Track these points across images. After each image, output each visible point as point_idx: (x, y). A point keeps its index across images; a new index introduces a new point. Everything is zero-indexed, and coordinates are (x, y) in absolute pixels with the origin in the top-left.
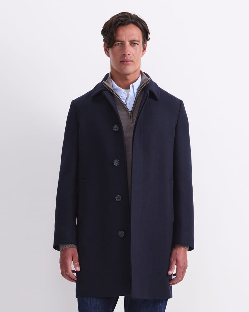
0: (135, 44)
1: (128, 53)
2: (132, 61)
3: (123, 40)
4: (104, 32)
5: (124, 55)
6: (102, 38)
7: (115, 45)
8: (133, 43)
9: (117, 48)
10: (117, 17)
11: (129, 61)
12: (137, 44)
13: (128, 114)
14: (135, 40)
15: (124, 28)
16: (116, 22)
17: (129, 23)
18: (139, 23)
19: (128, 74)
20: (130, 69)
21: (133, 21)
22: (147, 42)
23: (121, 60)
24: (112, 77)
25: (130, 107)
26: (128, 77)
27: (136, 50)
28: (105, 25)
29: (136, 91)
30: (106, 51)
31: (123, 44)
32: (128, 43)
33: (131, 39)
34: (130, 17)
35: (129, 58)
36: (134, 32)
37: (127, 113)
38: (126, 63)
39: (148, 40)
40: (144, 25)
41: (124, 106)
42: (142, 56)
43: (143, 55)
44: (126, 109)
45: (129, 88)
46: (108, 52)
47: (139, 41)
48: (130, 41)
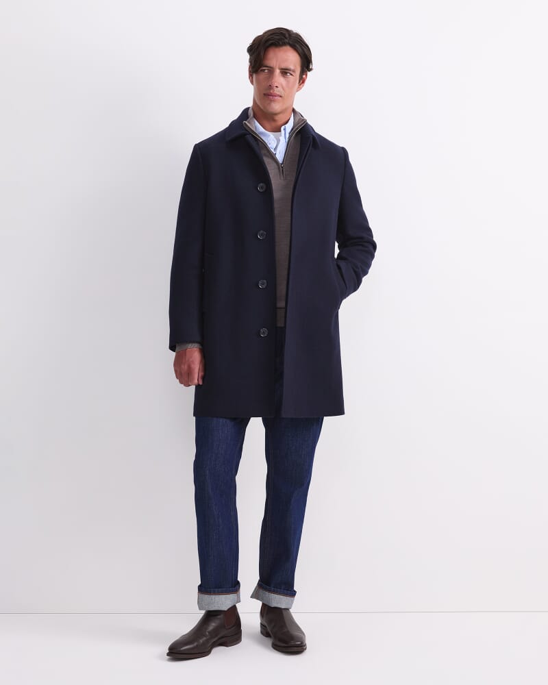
0: (286, 73)
1: (276, 84)
2: (281, 96)
3: (272, 66)
4: (251, 50)
5: (270, 87)
6: (247, 57)
7: (262, 70)
8: (285, 72)
9: (262, 76)
10: (271, 33)
11: (275, 96)
12: (291, 75)
13: (279, 168)
14: (288, 68)
15: (277, 50)
16: (267, 41)
17: (284, 44)
18: (298, 46)
19: (276, 114)
20: (276, 107)
21: (291, 42)
22: (308, 73)
23: (265, 93)
24: (255, 116)
25: (280, 156)
26: (277, 118)
27: (288, 82)
28: (254, 41)
29: (287, 136)
30: (251, 75)
31: (271, 71)
32: (278, 72)
33: (283, 66)
34: (287, 35)
35: (276, 91)
36: (290, 58)
37: (276, 167)
38: (271, 97)
39: (310, 70)
40: (305, 50)
41: (273, 157)
42: (297, 91)
43: (299, 89)
44: (276, 161)
45: (280, 131)
46: (252, 78)
47: (294, 71)
48: (282, 69)
